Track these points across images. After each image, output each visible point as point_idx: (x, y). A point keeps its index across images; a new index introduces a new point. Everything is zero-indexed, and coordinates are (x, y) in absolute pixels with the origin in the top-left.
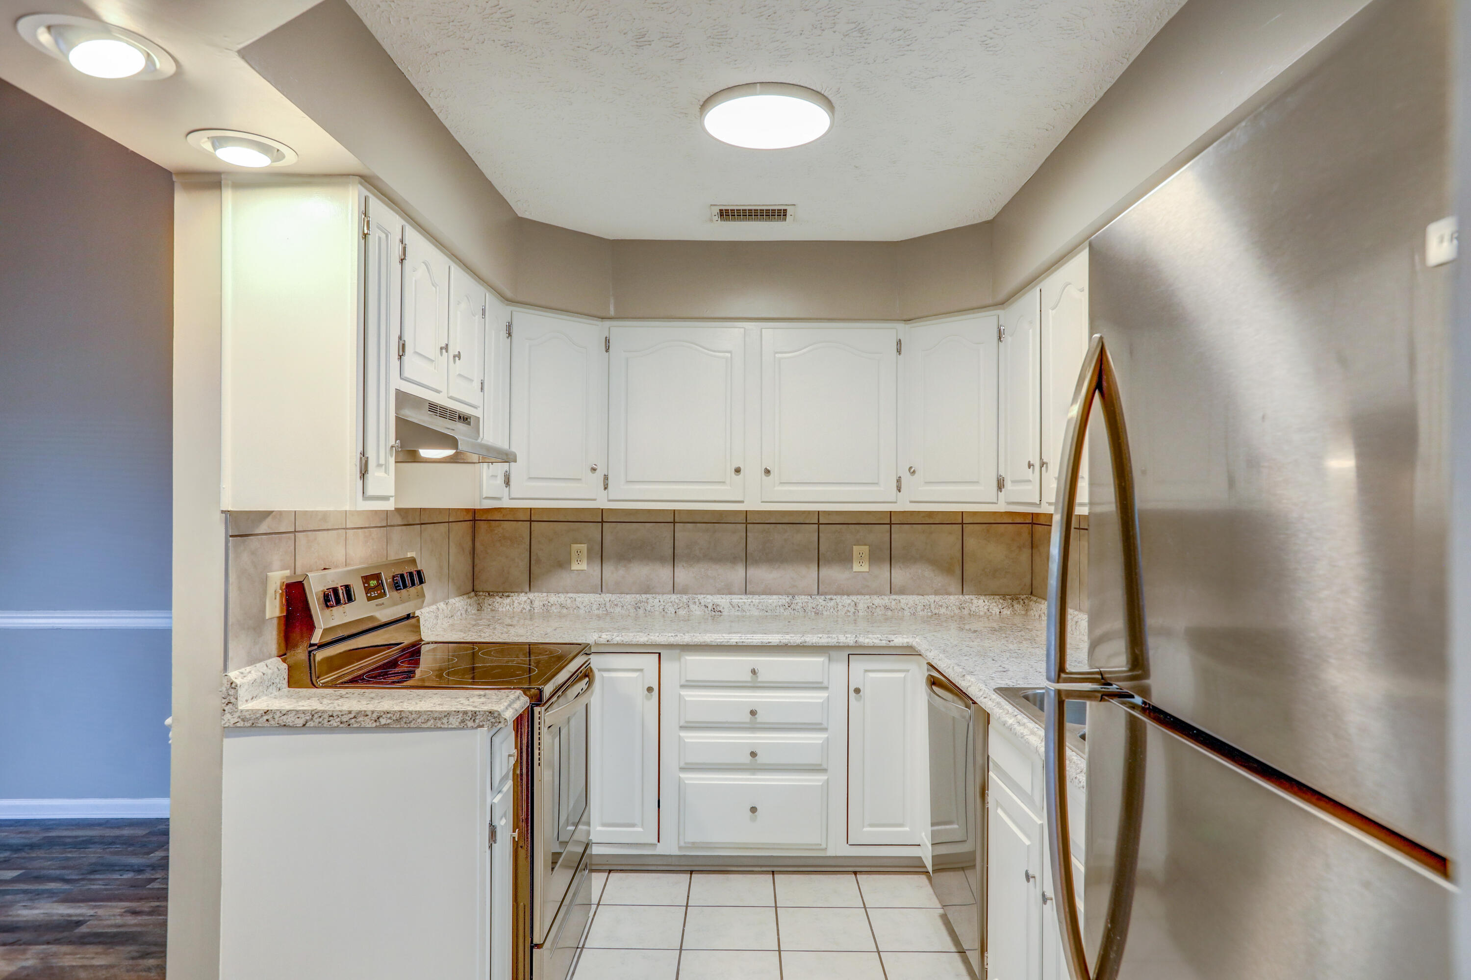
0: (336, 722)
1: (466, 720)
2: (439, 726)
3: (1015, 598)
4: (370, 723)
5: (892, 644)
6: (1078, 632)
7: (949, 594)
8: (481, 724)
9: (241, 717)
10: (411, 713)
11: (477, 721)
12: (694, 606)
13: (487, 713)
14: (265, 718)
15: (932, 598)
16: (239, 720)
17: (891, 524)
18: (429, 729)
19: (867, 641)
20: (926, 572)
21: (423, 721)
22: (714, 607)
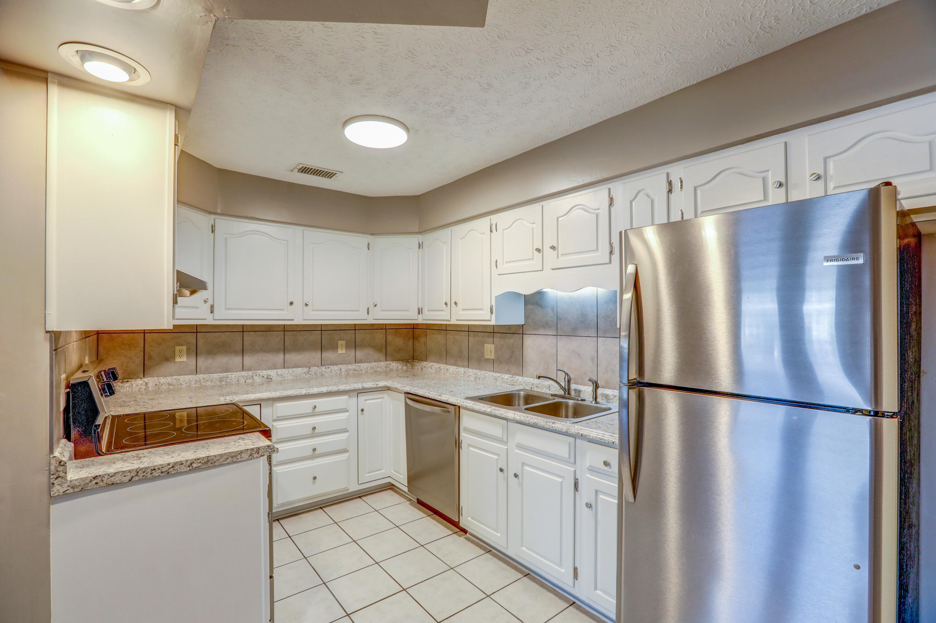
0: (157, 473)
1: (253, 454)
2: (235, 460)
3: (407, 362)
4: (185, 469)
5: (378, 386)
6: (448, 374)
7: (381, 361)
8: (263, 454)
9: (71, 486)
10: (215, 456)
11: (260, 453)
12: (256, 377)
13: (266, 447)
14: (94, 482)
15: (374, 364)
16: (69, 488)
17: (355, 330)
18: (228, 464)
19: (367, 386)
20: (370, 352)
21: (224, 460)
22: (268, 376)
